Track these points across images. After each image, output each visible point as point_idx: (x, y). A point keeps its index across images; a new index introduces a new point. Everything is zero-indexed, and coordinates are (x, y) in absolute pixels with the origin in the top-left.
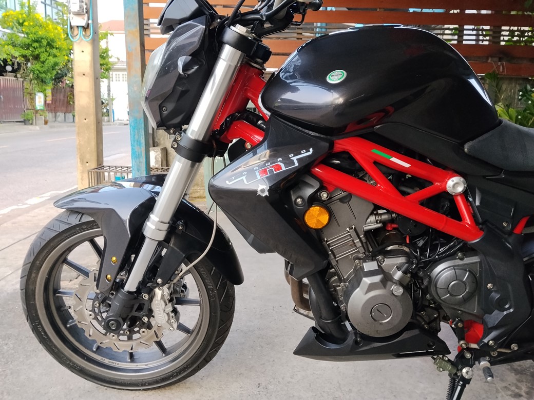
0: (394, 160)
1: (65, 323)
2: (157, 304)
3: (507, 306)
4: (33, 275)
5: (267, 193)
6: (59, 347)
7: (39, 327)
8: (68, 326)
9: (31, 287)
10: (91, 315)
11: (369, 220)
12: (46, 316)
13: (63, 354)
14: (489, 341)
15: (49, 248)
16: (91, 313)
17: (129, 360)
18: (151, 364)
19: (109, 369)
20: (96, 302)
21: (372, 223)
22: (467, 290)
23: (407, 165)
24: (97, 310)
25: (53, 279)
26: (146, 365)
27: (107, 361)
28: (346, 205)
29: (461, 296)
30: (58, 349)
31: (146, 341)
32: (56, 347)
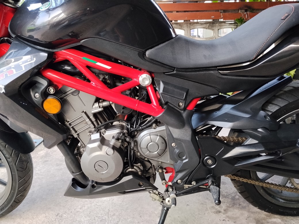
0: (99, 64)
3: (184, 158)
5: (4, 91)
11: (94, 106)
14: (177, 181)
21: (97, 108)
22: (159, 148)
23: (109, 68)
28: (77, 97)
29: (156, 152)
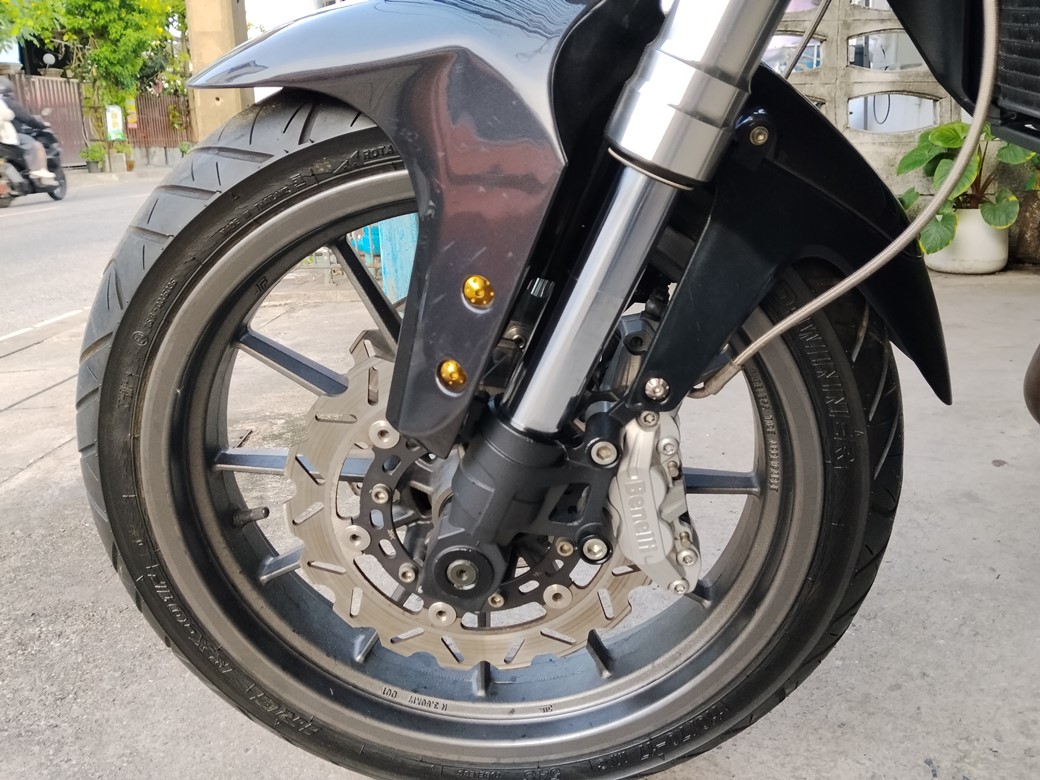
1: (251, 569)
2: (636, 486)
4: (125, 388)
6: (234, 654)
7: (161, 588)
8: (264, 578)
9: (120, 436)
10: (354, 537)
12: (182, 546)
13: (250, 678)
15: (180, 269)
16: (355, 529)
17: (481, 693)
18: (565, 708)
19: (418, 729)
20: (378, 488)
24: (378, 518)
25: (203, 402)
26: (545, 710)
27: (405, 699)
30: (234, 664)
31: (565, 629)
32: (224, 656)
